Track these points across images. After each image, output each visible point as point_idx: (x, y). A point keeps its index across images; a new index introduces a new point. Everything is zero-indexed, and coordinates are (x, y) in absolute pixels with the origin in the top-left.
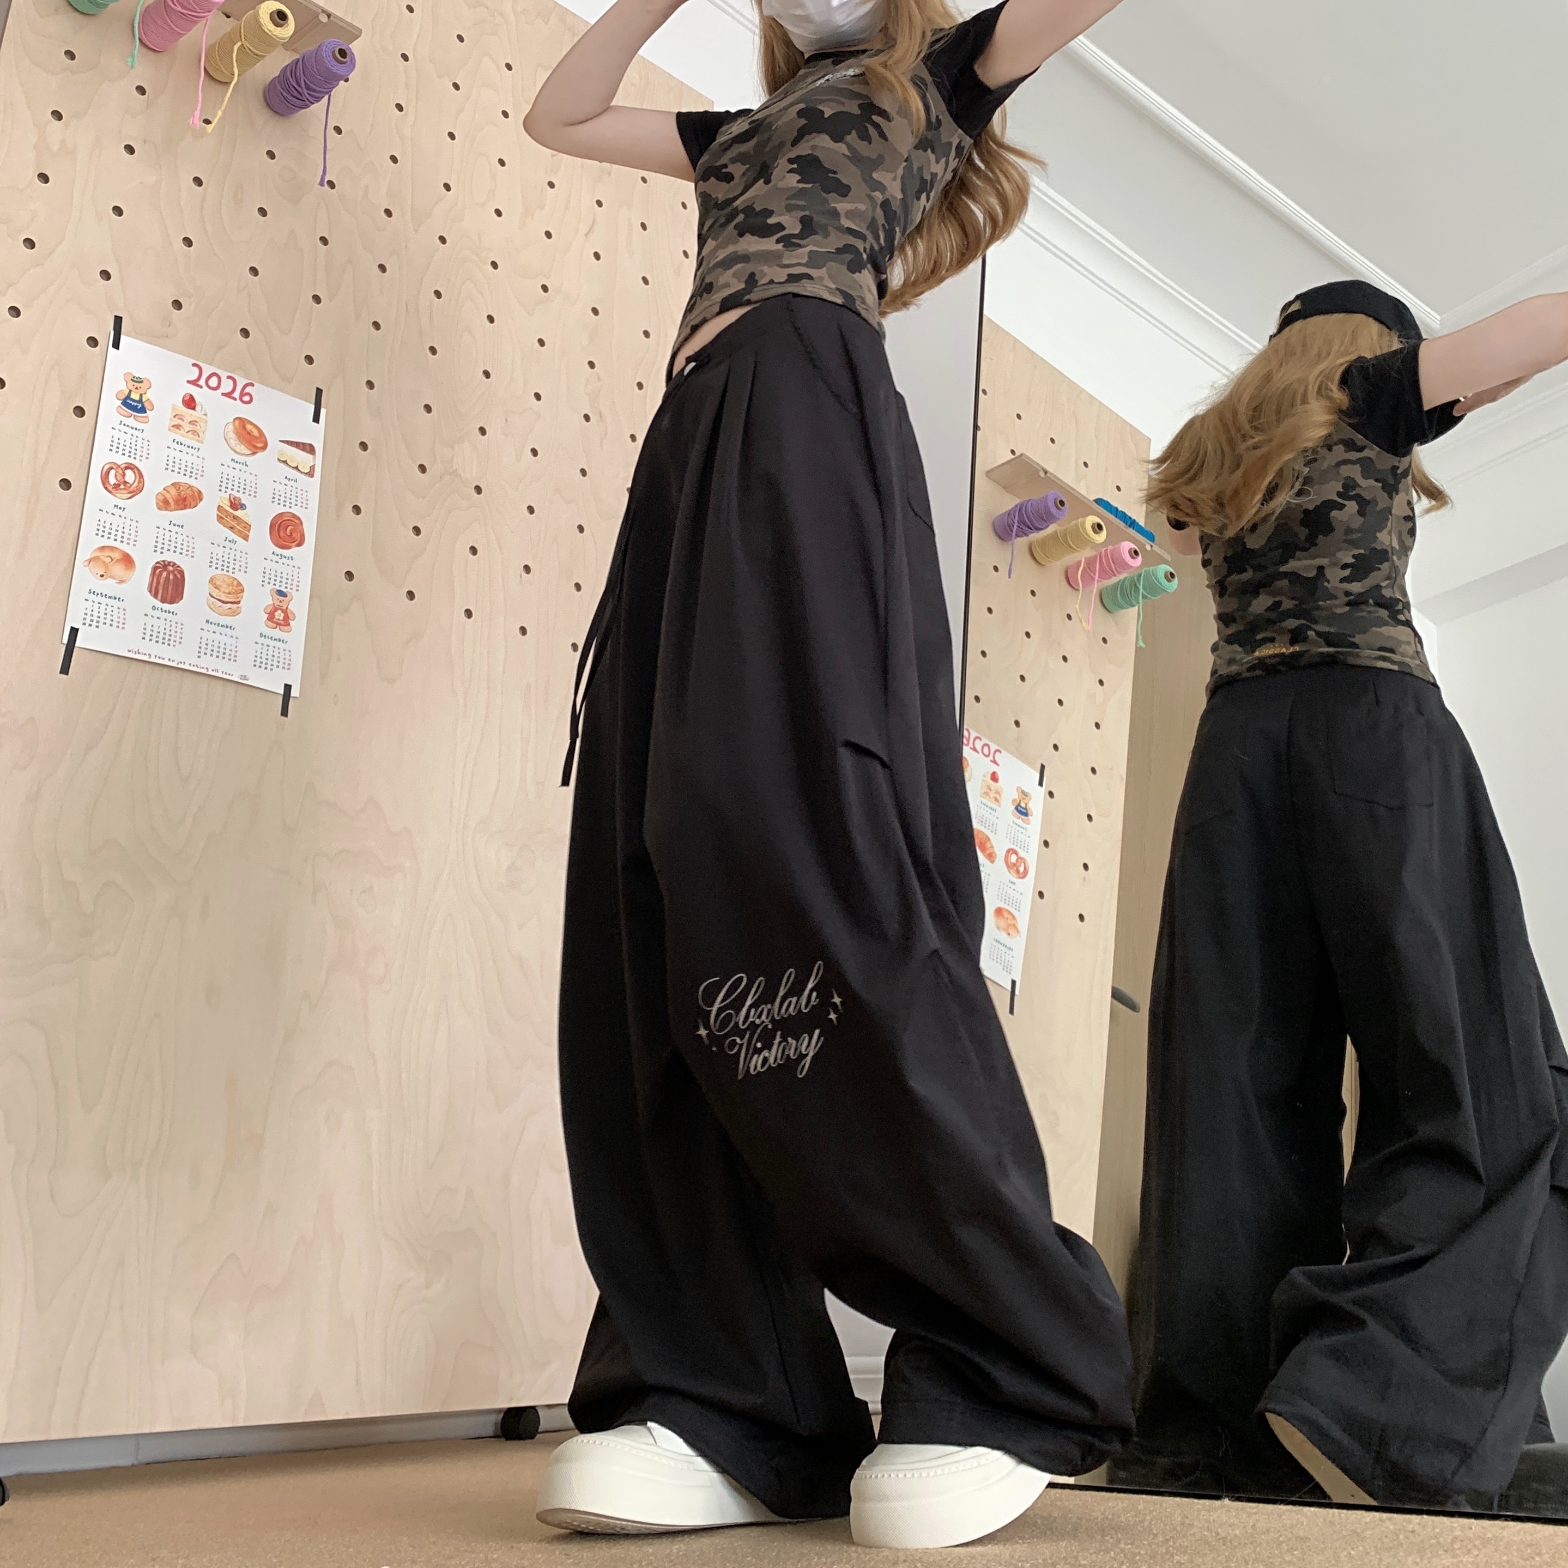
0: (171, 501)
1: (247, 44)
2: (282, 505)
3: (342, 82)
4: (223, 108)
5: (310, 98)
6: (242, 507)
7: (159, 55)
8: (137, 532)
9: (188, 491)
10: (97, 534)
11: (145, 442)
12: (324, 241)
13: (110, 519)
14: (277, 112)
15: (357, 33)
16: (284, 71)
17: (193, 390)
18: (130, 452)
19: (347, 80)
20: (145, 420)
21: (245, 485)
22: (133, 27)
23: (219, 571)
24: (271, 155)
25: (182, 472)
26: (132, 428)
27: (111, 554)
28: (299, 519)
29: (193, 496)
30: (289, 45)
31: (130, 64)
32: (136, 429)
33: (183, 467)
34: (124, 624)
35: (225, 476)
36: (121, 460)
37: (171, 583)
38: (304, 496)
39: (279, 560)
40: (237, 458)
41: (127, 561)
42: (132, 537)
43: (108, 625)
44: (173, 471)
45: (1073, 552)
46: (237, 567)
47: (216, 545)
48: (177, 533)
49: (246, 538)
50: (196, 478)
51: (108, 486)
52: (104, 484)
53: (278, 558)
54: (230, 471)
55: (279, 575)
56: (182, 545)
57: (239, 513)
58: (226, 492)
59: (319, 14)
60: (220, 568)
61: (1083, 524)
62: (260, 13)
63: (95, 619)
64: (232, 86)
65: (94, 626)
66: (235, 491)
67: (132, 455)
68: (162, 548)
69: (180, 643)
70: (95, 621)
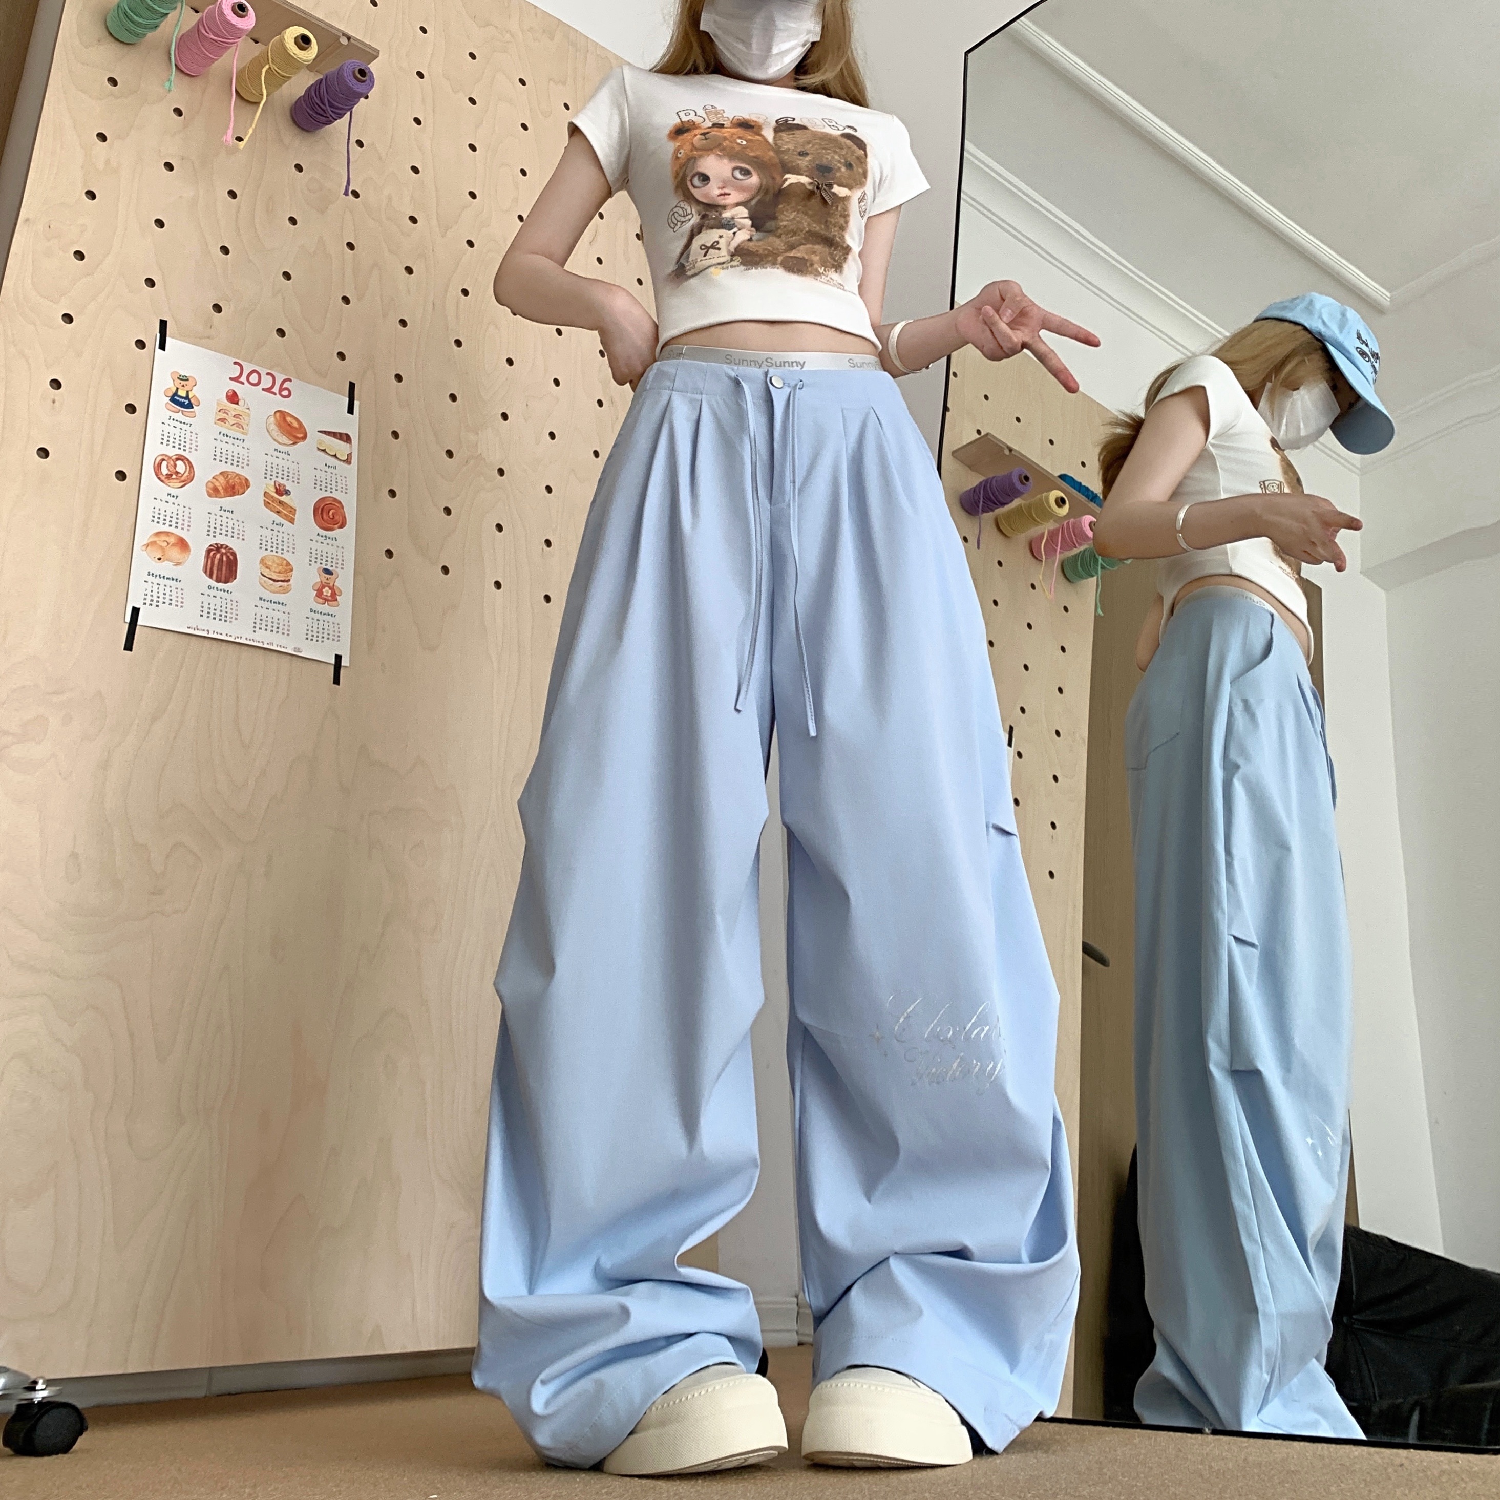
0: (220, 488)
1: (274, 67)
2: (323, 490)
3: (362, 100)
4: (254, 126)
5: (333, 115)
6: (286, 493)
7: (192, 79)
8: (190, 518)
9: (236, 479)
10: (153, 521)
11: (193, 435)
12: (351, 246)
13: (163, 506)
14: (303, 129)
15: (375, 53)
16: (309, 90)
17: (235, 386)
18: (180, 445)
19: (367, 97)
20: (192, 414)
21: (289, 472)
22: (170, 54)
23: (266, 553)
24: (299, 168)
25: (229, 461)
26: (181, 422)
27: (167, 539)
28: (340, 503)
29: (241, 484)
30: (312, 67)
31: (167, 88)
32: (184, 423)
33: (230, 458)
34: (182, 602)
35: (269, 465)
36: (172, 452)
37: (224, 564)
38: (344, 482)
39: (323, 541)
40: (280, 448)
41: (183, 544)
42: (186, 523)
43: (167, 603)
44: (221, 461)
45: (1037, 525)
46: (285, 548)
47: (264, 528)
48: (227, 518)
49: (292, 521)
50: (243, 467)
51: (161, 476)
52: (157, 475)
53: (322, 539)
54: (276, 461)
55: (325, 555)
56: (233, 529)
57: (284, 498)
58: (271, 479)
59: (340, 37)
60: (270, 549)
61: (1047, 499)
62: (286, 37)
63: (155, 599)
64: (261, 105)
65: (154, 605)
66: (280, 478)
67: (182, 447)
68: (215, 532)
69: (236, 619)
70: (155, 601)
